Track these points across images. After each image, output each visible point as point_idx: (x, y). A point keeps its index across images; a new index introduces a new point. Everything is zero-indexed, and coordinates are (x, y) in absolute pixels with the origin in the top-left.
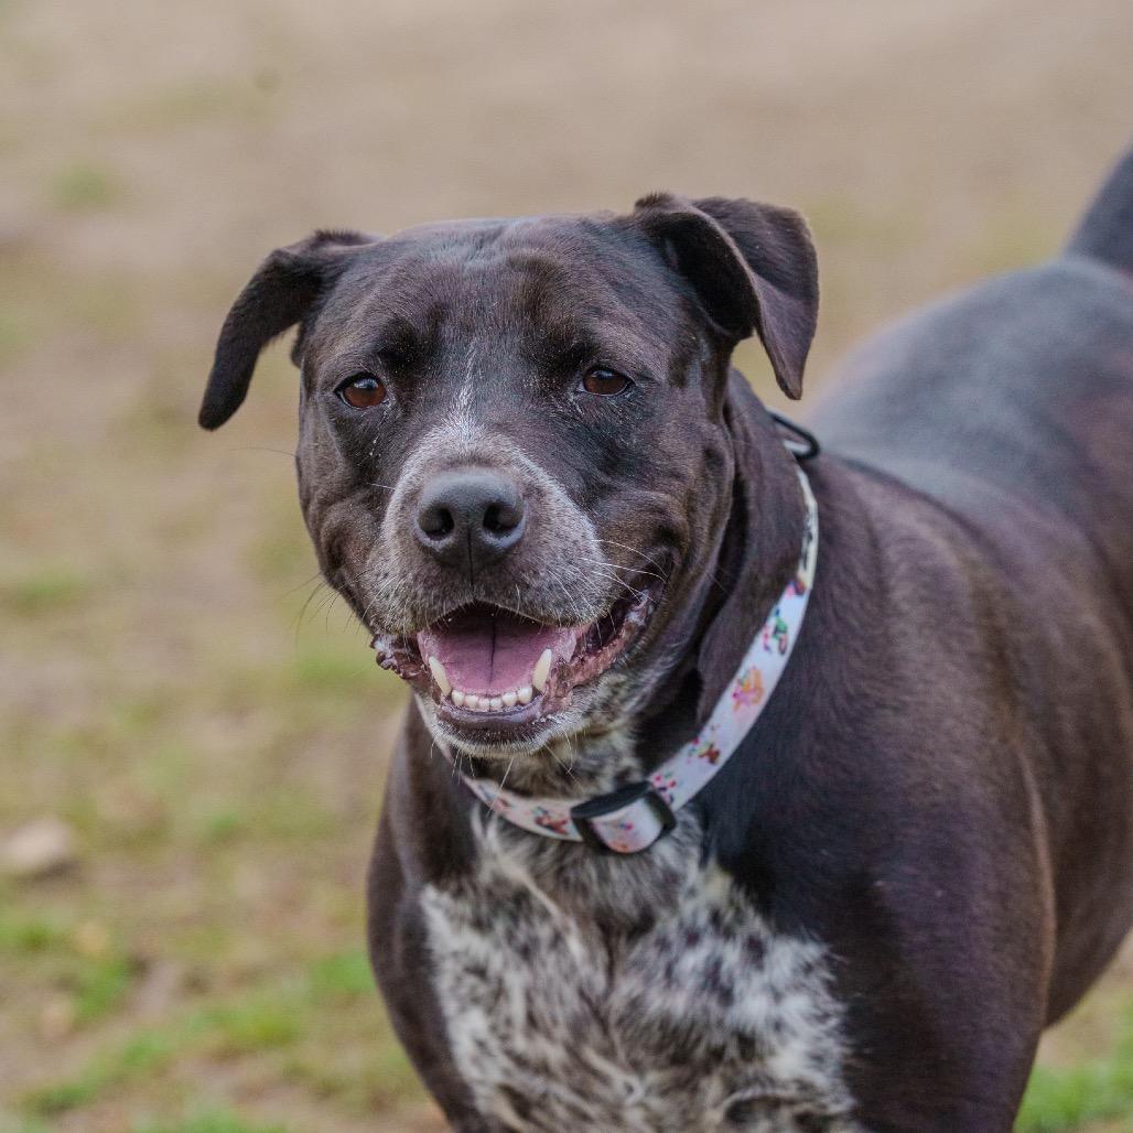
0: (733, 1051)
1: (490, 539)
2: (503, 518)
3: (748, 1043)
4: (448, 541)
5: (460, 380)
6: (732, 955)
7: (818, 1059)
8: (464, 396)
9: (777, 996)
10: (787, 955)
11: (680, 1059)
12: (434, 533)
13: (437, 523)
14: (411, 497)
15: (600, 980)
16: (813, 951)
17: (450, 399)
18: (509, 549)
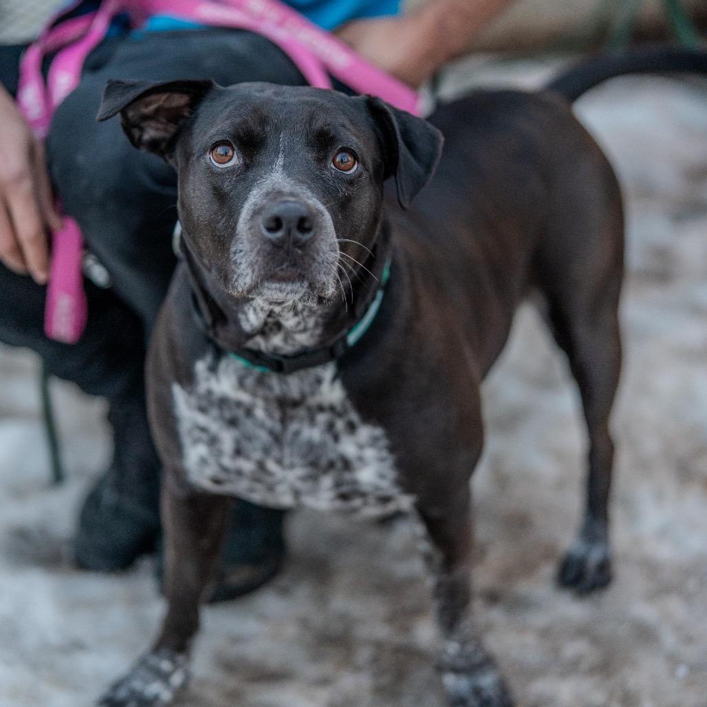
0: (339, 465)
1: (299, 235)
2: (307, 225)
3: (347, 464)
4: (280, 234)
5: (277, 152)
6: (340, 425)
7: (382, 476)
8: (280, 161)
9: (361, 447)
10: (365, 432)
11: (314, 464)
12: (270, 230)
13: (273, 225)
14: (256, 212)
15: (277, 427)
16: (378, 431)
17: (272, 163)
18: (307, 241)
